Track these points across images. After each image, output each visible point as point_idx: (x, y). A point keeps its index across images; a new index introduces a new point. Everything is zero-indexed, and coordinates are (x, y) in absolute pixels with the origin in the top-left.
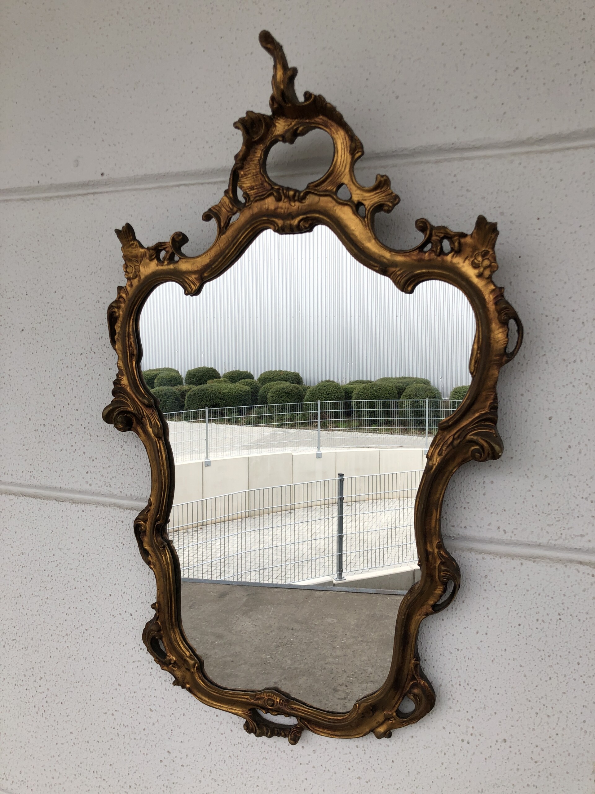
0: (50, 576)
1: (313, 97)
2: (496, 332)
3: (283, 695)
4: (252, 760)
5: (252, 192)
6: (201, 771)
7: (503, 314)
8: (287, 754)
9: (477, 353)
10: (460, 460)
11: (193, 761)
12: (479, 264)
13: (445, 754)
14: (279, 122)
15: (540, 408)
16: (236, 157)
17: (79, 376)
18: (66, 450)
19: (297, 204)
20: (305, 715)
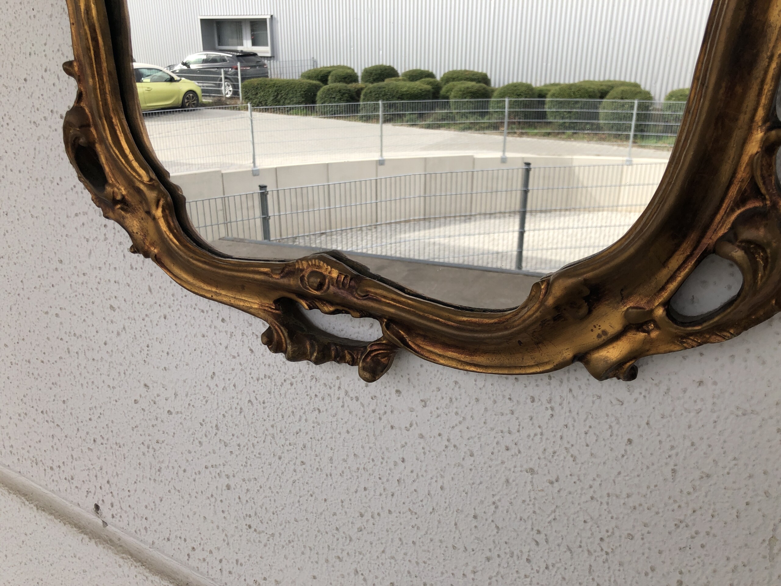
11: (187, 406)
20: (399, 313)
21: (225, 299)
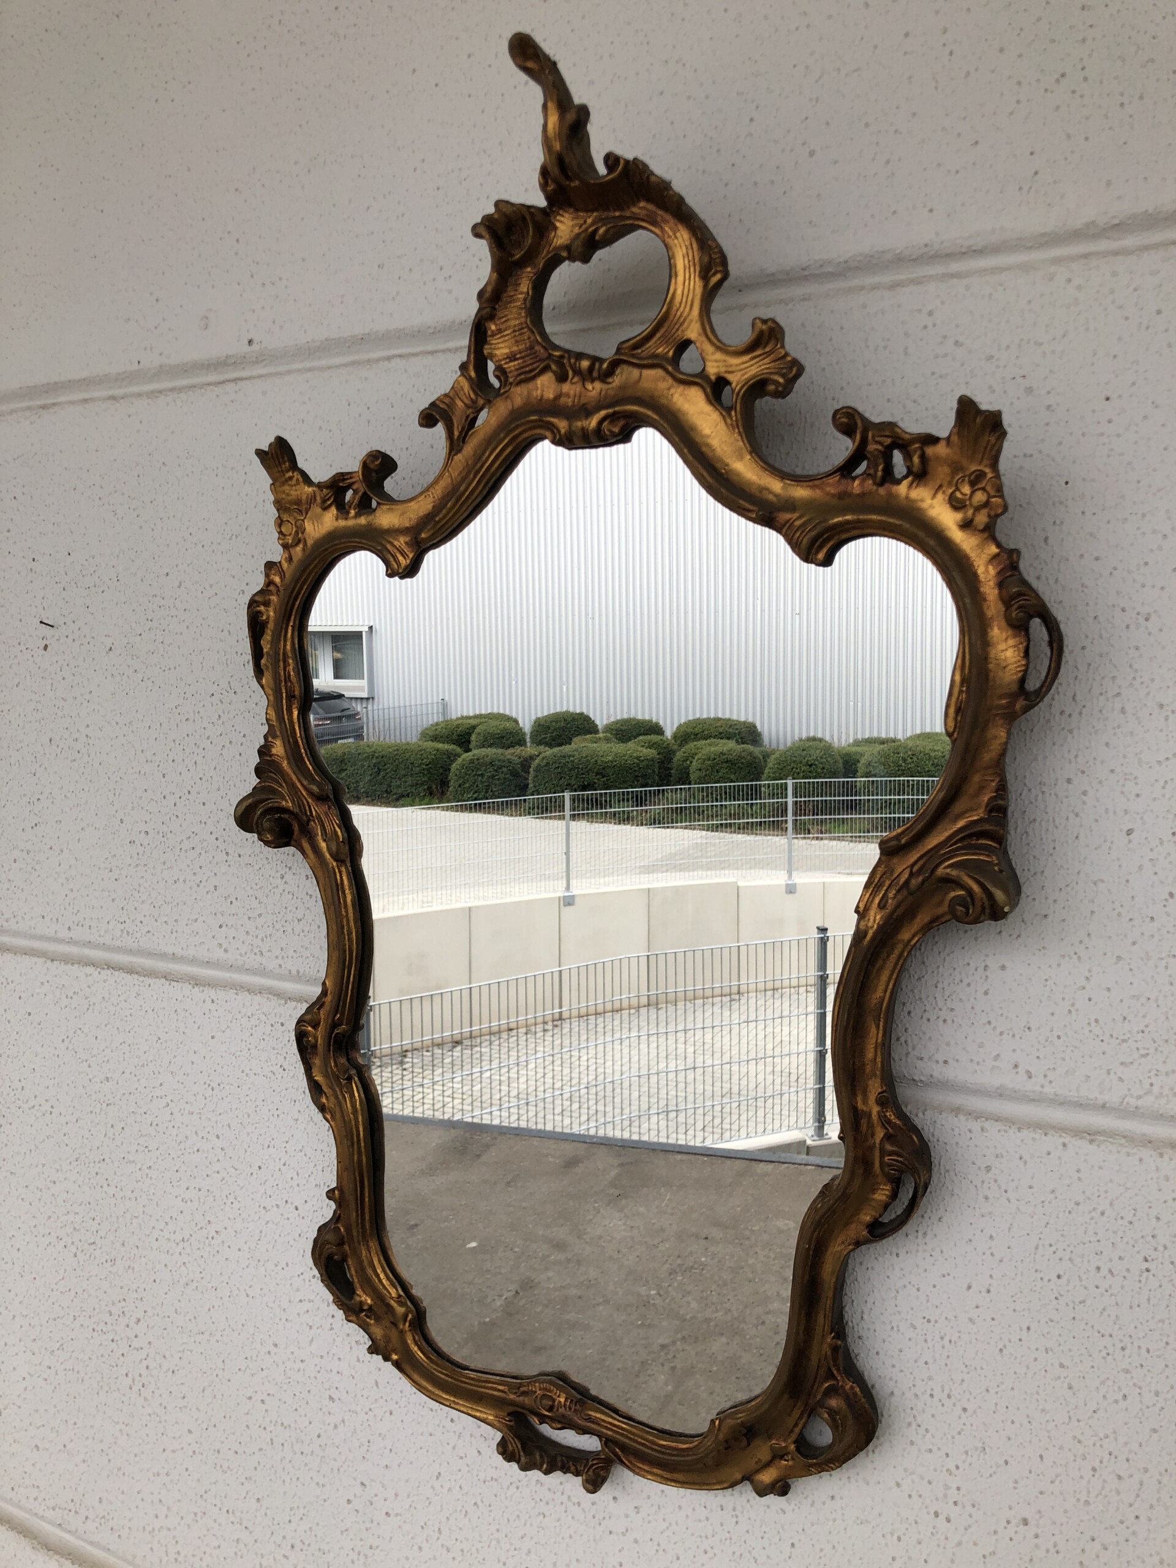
0: (154, 1124)
1: (622, 162)
2: (1002, 646)
3: (575, 1389)
4: (518, 1516)
5: (512, 364)
6: (422, 1527)
7: (1016, 606)
8: (584, 1510)
9: (961, 692)
10: (927, 919)
11: (407, 1507)
12: (964, 501)
13: (899, 1539)
14: (562, 219)
15: (1107, 811)
16: (481, 295)
17: (208, 738)
18: (184, 881)
19: (598, 385)
20: (615, 1435)
21: (462, 1409)
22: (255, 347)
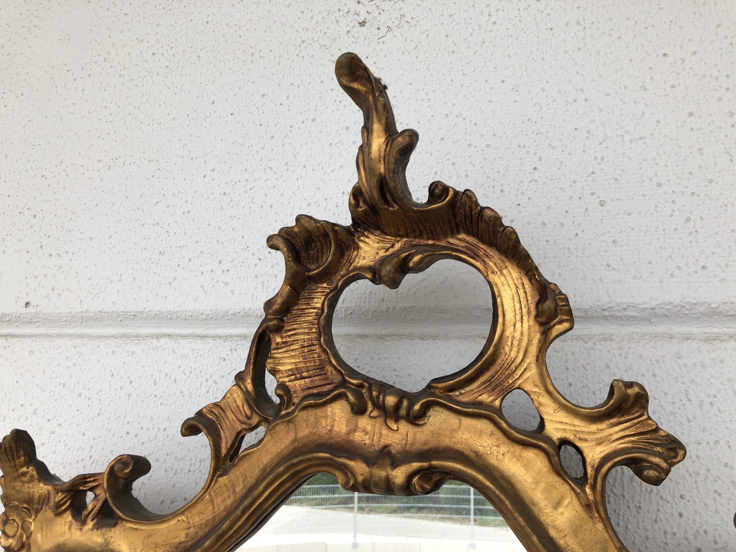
1: (451, 193)
5: (297, 382)
14: (367, 240)
16: (268, 305)
19: (404, 427)
22: (31, 310)
